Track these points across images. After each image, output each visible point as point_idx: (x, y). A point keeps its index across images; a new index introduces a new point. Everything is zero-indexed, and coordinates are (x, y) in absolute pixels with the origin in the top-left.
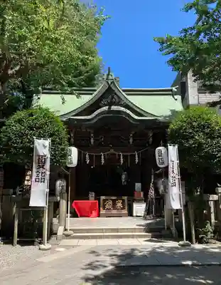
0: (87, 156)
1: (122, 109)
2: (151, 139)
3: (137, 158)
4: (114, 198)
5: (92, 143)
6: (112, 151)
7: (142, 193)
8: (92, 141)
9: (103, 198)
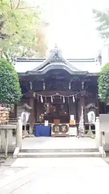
0: (41, 97)
1: (63, 64)
2: (83, 86)
3: (74, 99)
4: (60, 124)
5: (44, 89)
6: (57, 94)
7: (75, 121)
8: (44, 87)
9: (53, 125)
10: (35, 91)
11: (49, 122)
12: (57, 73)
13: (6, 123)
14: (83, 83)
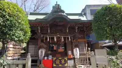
0: (48, 38)
2: (77, 30)
3: (70, 39)
4: (60, 58)
5: (49, 32)
6: (58, 36)
8: (49, 31)
9: (54, 59)
10: (42, 34)
11: (52, 57)
12: (58, 21)
13: (19, 59)
14: (77, 28)
